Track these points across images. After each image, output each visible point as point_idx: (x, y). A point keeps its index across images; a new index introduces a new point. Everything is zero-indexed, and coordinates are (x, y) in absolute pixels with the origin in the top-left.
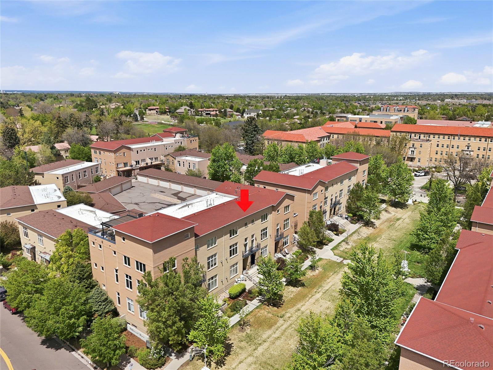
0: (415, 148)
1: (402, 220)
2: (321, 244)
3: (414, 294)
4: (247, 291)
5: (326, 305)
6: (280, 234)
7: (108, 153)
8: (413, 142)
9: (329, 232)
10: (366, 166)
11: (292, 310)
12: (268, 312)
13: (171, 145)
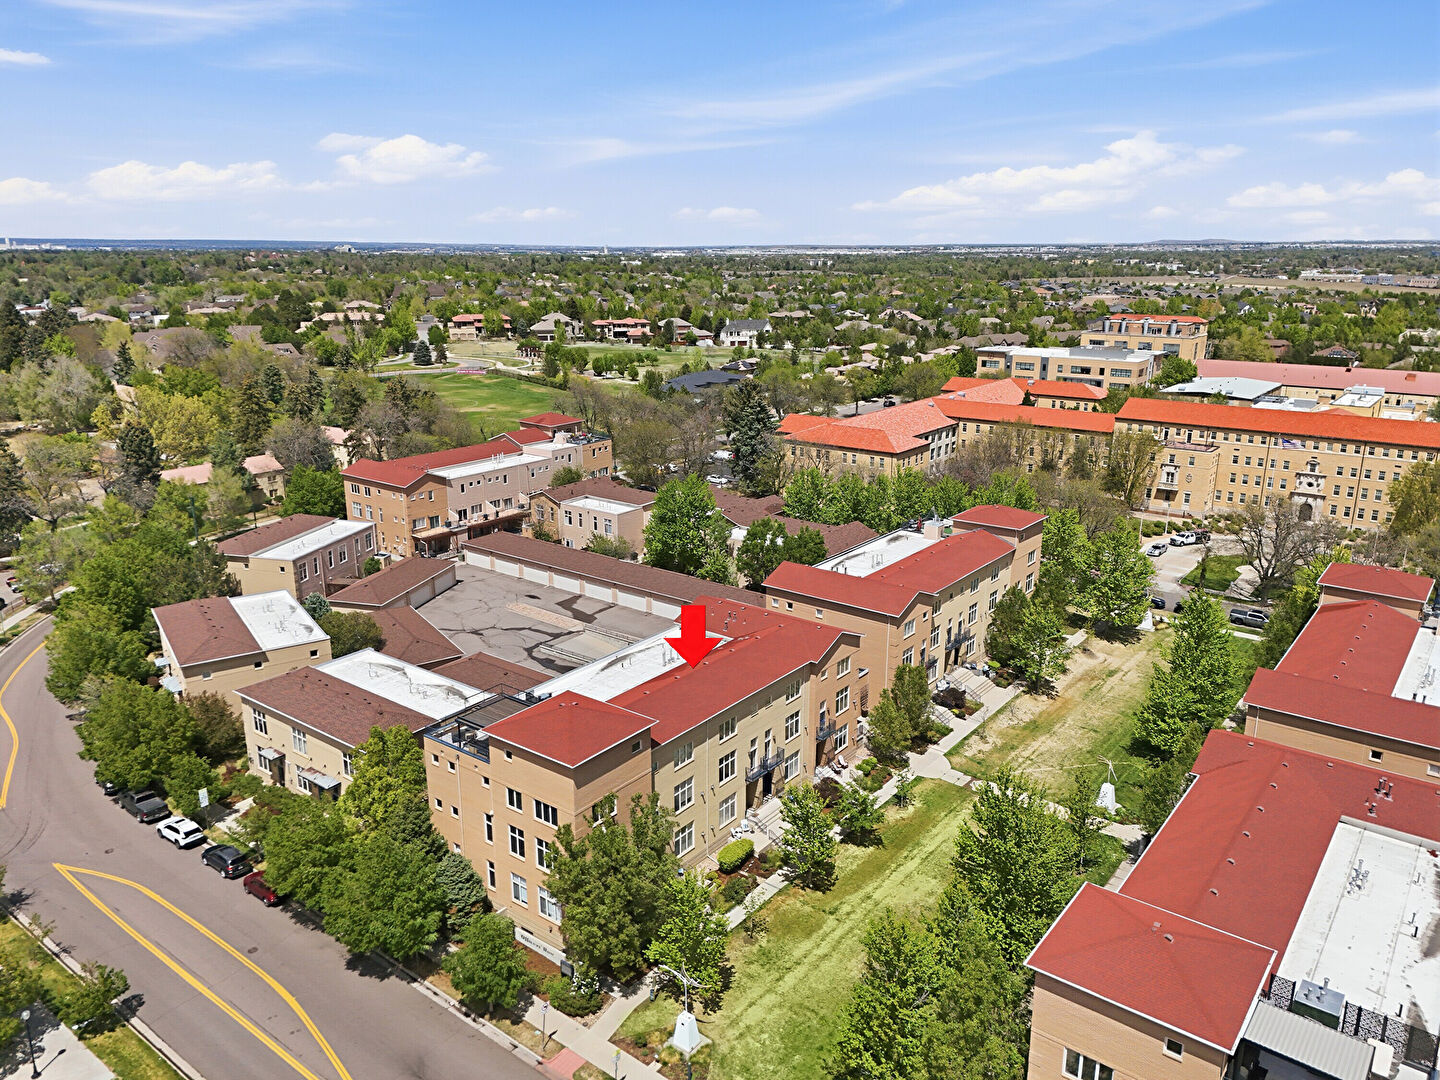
0: (1176, 467)
1: (1121, 674)
2: (922, 741)
3: (1119, 861)
4: (756, 855)
5: (928, 888)
6: (827, 724)
7: (390, 493)
8: (1173, 452)
9: (941, 709)
10: (1036, 541)
11: (855, 898)
12: (802, 901)
13: (544, 464)
